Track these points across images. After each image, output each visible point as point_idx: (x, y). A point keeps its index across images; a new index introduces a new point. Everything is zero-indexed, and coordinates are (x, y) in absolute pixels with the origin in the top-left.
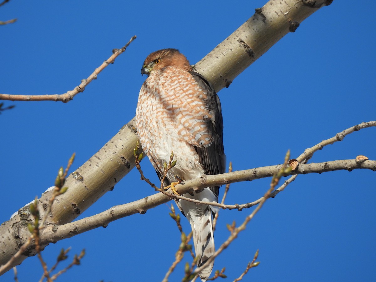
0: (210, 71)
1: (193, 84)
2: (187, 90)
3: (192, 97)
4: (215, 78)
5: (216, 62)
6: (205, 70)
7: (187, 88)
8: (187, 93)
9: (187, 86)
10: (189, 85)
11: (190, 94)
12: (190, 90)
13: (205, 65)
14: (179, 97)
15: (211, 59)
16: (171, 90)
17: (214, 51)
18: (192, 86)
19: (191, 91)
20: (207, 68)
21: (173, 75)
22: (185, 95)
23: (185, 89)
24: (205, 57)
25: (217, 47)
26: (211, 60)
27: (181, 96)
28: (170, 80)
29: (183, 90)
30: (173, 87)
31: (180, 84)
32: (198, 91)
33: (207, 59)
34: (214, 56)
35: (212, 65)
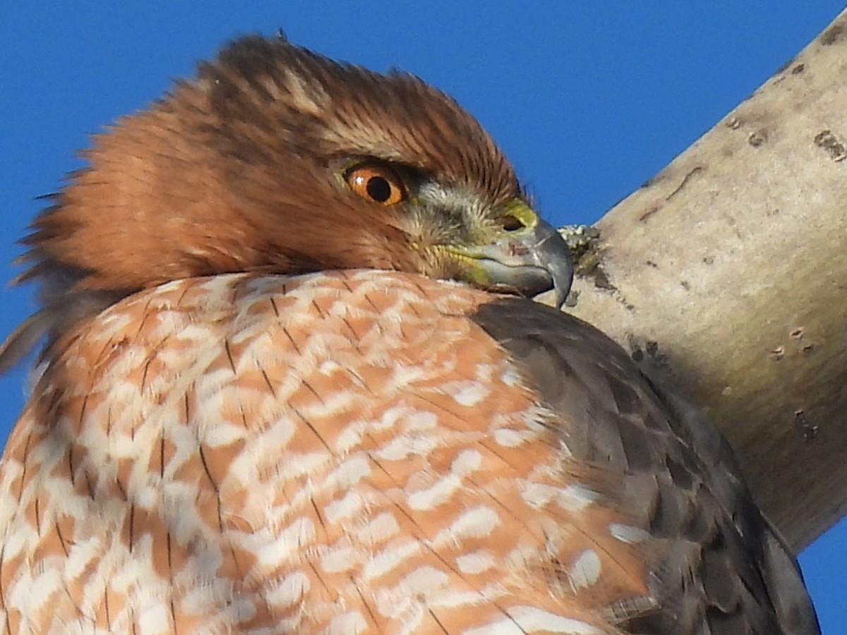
0: (753, 290)
1: (507, 439)
2: (451, 509)
3: (490, 576)
4: (815, 360)
5: (817, 198)
6: (702, 277)
7: (450, 484)
8: (444, 538)
9: (442, 463)
10: (471, 461)
11: (471, 545)
12: (476, 503)
13: (711, 225)
14: (352, 575)
15: (767, 162)
16: (287, 521)
17: (798, 81)
18: (495, 463)
19: (480, 520)
20: (724, 261)
21: (329, 368)
22: (412, 564)
23: (421, 501)
24: (707, 146)
25: (831, 39)
26: (767, 177)
27: (375, 568)
28: (287, 428)
29: (403, 513)
30: (301, 498)
31: (376, 463)
32: (552, 509)
33: (727, 167)
34: (799, 127)
35: (775, 226)
